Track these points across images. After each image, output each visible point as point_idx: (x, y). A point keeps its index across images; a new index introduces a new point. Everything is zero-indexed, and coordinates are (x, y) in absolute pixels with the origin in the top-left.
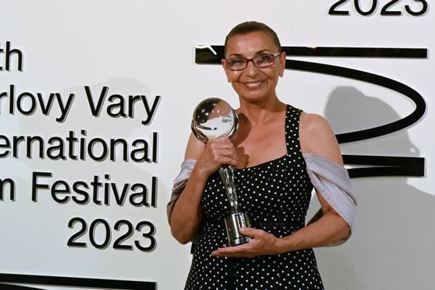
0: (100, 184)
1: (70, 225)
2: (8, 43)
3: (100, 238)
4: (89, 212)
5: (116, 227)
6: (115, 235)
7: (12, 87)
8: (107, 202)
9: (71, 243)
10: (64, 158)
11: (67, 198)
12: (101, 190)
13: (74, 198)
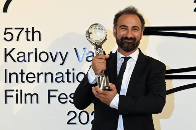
1: (68, 114)
2: (33, 28)
3: (84, 120)
5: (92, 114)
6: (91, 118)
7: (36, 49)
9: (69, 123)
11: (66, 101)
13: (70, 101)
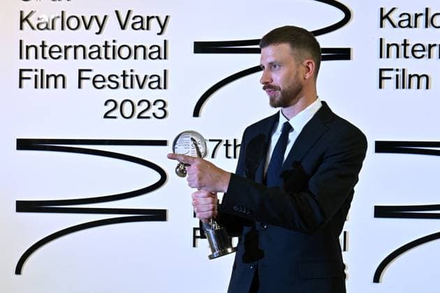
0: (127, 76)
1: (106, 104)
3: (127, 111)
4: (120, 95)
5: (139, 104)
6: (138, 110)
7: (63, 12)
8: (132, 87)
9: (106, 116)
10: (100, 58)
11: (103, 86)
12: (128, 80)
13: (109, 86)
